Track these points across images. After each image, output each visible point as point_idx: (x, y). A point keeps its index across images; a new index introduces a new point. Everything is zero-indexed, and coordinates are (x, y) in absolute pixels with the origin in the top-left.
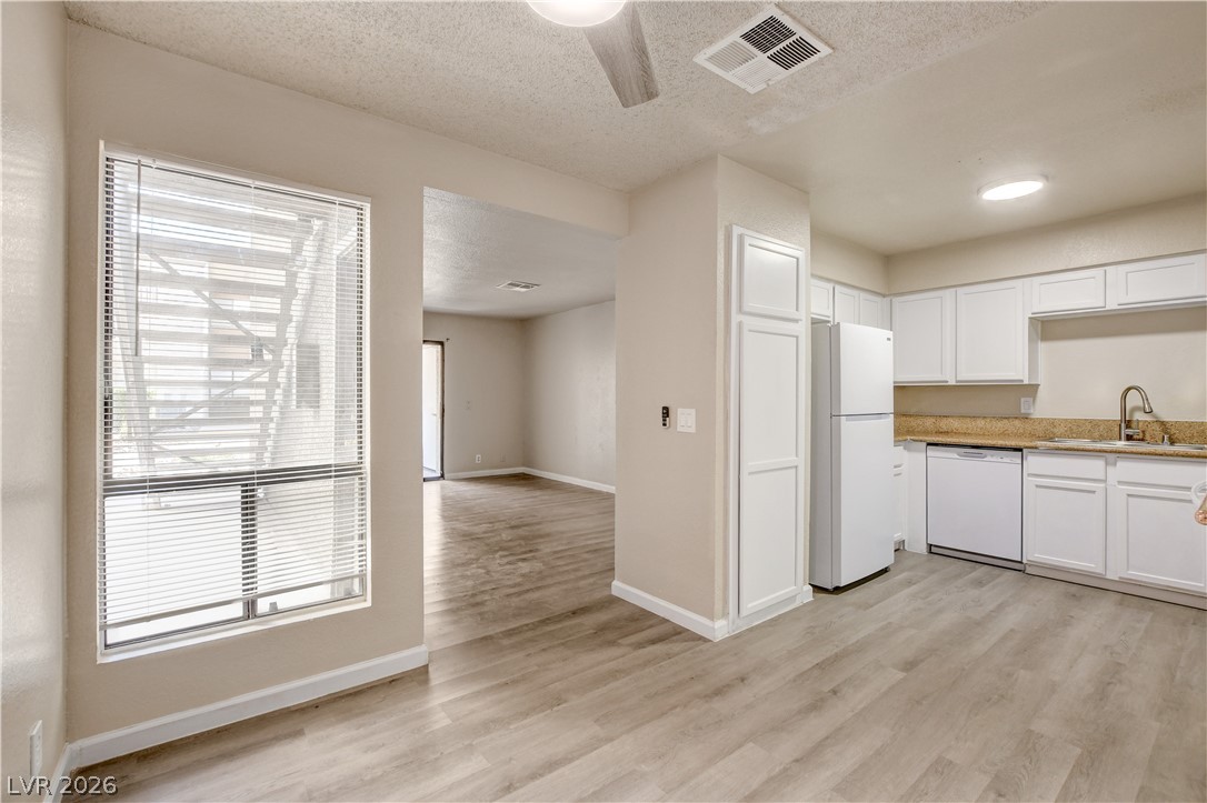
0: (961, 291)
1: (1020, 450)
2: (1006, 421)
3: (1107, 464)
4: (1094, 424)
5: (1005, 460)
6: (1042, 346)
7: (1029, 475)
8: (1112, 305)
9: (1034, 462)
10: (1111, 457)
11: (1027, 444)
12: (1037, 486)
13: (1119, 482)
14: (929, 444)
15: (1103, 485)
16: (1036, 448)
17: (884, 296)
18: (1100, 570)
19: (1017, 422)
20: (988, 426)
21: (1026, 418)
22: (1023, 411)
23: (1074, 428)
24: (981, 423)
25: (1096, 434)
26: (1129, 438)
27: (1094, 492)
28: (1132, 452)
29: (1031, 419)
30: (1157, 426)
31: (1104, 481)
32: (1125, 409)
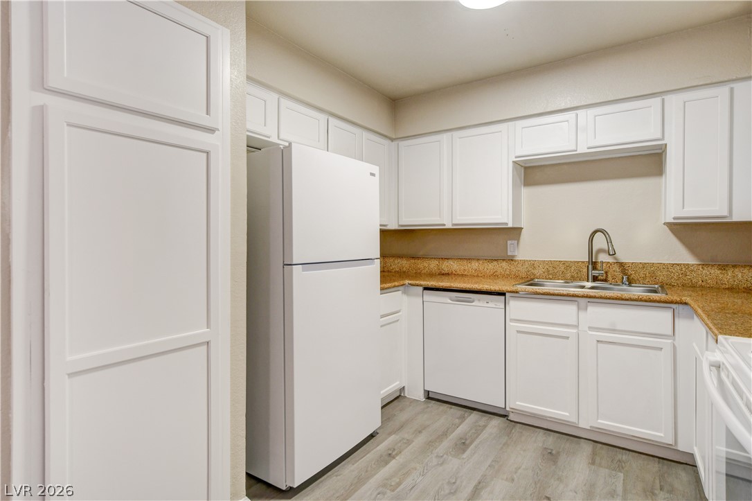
0: (456, 134)
1: (503, 294)
2: (495, 263)
3: (579, 309)
4: (567, 265)
5: (490, 305)
6: (525, 192)
7: (512, 320)
8: (582, 149)
9: (518, 308)
10: (583, 301)
11: (509, 289)
12: (518, 332)
13: (590, 328)
14: (426, 289)
15: (575, 331)
16: (517, 292)
17: (392, 140)
18: (573, 419)
19: (504, 264)
20: (481, 268)
21: (511, 260)
22: (509, 254)
23: (551, 269)
24: (475, 265)
25: (568, 275)
26: (595, 279)
27: (568, 338)
28: (601, 298)
29: (515, 261)
30: (616, 268)
31: (577, 326)
32: (591, 252)
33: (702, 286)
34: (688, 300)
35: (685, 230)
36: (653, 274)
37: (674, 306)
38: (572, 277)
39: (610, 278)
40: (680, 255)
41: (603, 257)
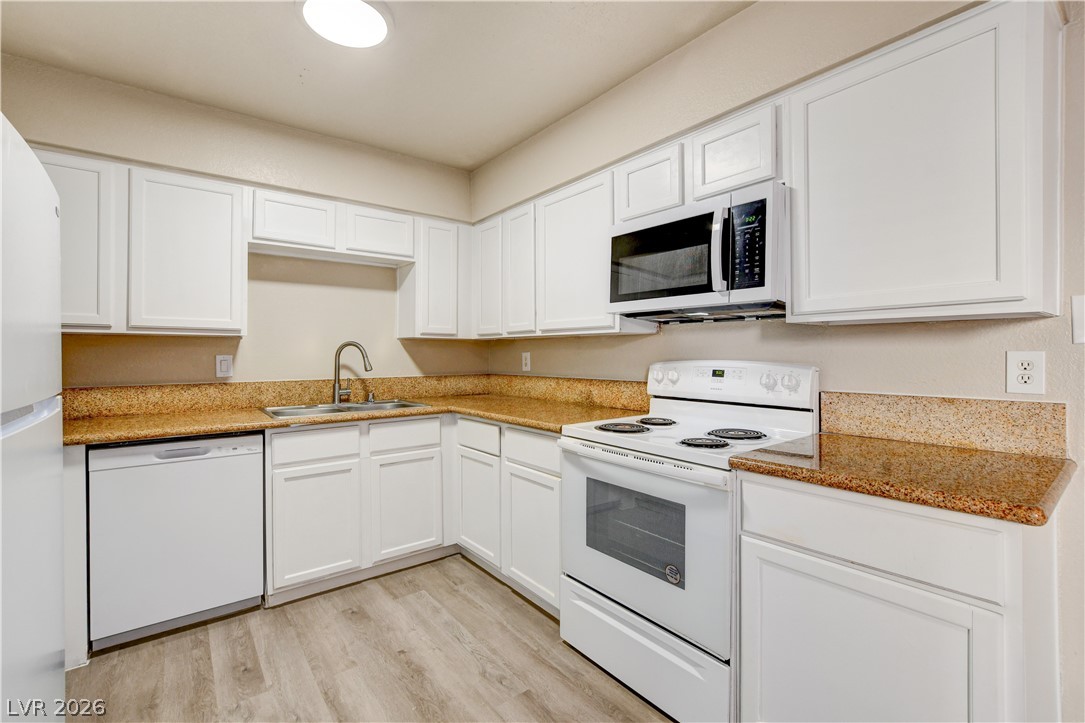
1: (261, 432)
2: (196, 390)
3: (361, 434)
4: (305, 385)
7: (275, 467)
8: (341, 249)
9: (282, 447)
10: (364, 424)
12: (286, 480)
13: (373, 453)
14: (89, 446)
15: (357, 460)
19: (212, 391)
20: (167, 399)
21: (224, 383)
22: (219, 375)
23: (284, 392)
24: (154, 396)
25: (307, 399)
27: (349, 470)
29: (231, 385)
30: (358, 385)
31: (358, 455)
32: (338, 368)
33: (426, 397)
34: (453, 408)
36: (390, 390)
37: (440, 416)
38: (311, 399)
39: (352, 397)
40: (405, 368)
41: (344, 375)
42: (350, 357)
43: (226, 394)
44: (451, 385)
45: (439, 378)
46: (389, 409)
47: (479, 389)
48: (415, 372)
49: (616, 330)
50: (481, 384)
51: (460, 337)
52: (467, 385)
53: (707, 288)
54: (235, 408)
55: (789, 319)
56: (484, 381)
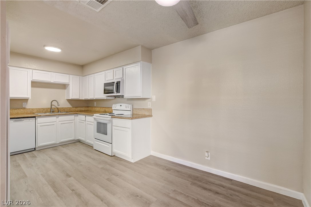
1: (35, 117)
2: (18, 110)
3: (57, 117)
7: (38, 123)
8: (52, 81)
9: (39, 120)
12: (40, 126)
13: (59, 121)
15: (56, 123)
18: (56, 142)
19: (22, 110)
22: (23, 107)
23: (39, 110)
25: (44, 112)
27: (54, 125)
28: (62, 114)
29: (26, 109)
30: (56, 109)
31: (56, 122)
32: (51, 105)
34: (77, 113)
35: (70, 101)
36: (64, 110)
37: (74, 114)
39: (55, 111)
40: (69, 106)
41: (53, 107)
42: (54, 103)
43: (25, 111)
44: (79, 109)
45: (76, 108)
46: (64, 113)
47: (86, 110)
48: (70, 106)
49: (106, 99)
50: (86, 109)
51: (80, 99)
52: (83, 109)
53: (114, 93)
54: (27, 113)
55: (124, 98)
56: (87, 108)
